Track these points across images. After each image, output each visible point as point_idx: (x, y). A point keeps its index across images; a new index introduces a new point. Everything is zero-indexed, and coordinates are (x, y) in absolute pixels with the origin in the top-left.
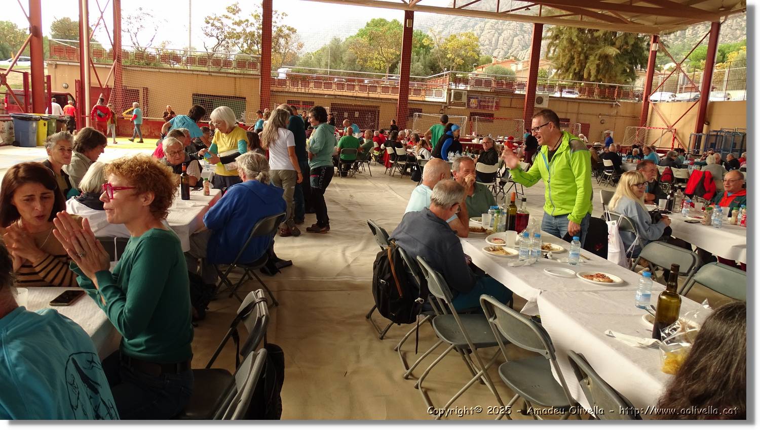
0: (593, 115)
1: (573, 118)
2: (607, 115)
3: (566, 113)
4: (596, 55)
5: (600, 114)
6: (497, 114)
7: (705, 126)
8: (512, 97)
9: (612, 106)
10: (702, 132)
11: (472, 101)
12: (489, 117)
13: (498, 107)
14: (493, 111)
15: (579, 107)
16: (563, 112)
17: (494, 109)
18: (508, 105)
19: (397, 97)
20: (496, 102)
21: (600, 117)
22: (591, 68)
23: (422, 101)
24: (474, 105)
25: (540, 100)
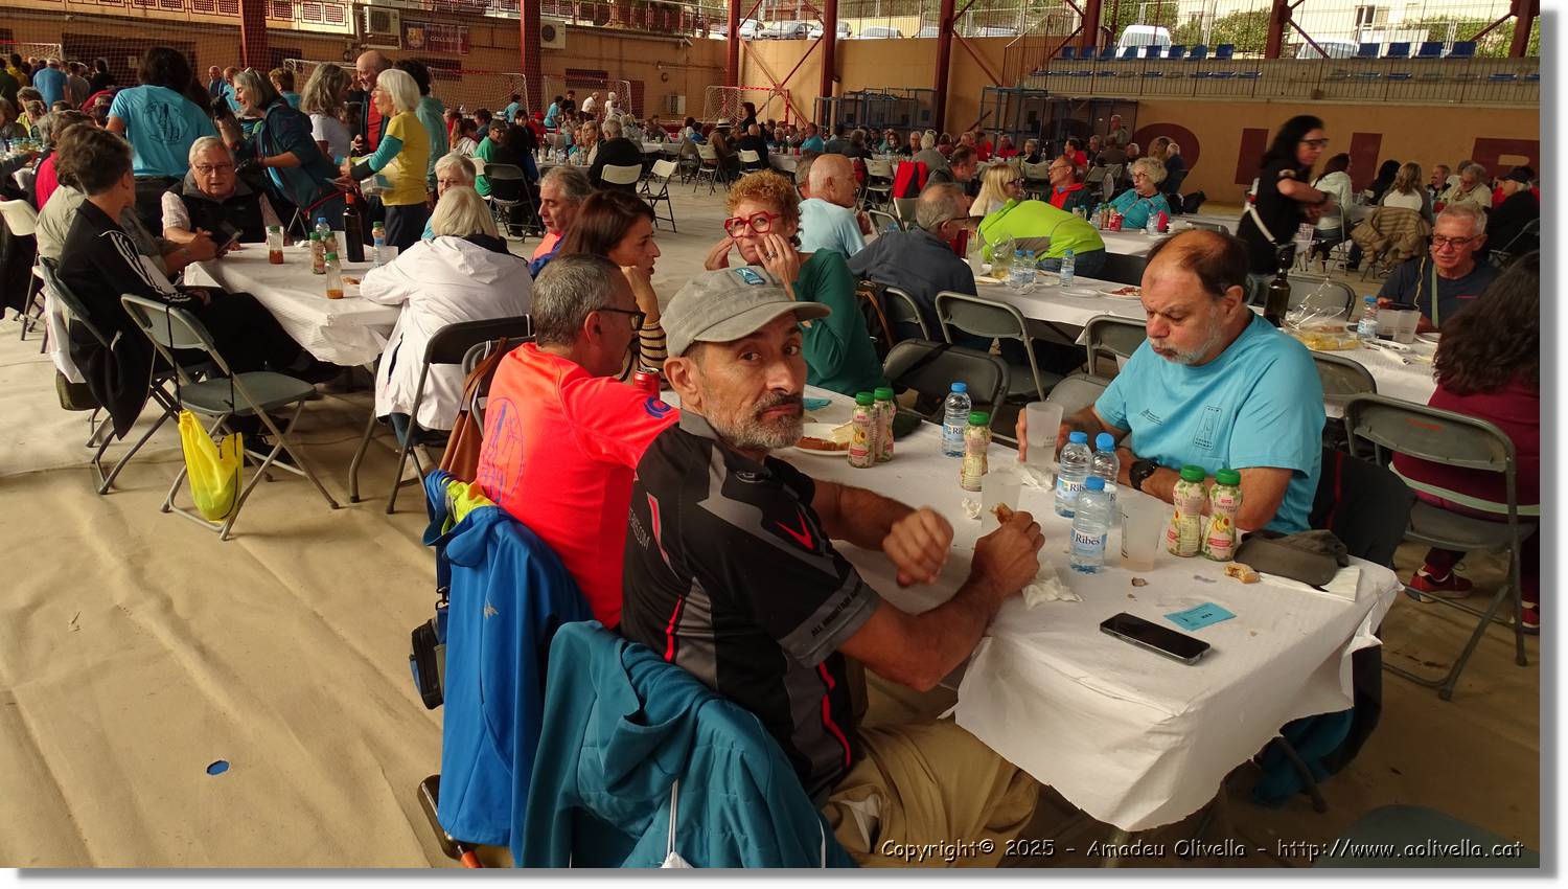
0: (647, 63)
1: (612, 68)
2: (671, 64)
3: (600, 60)
5: (659, 62)
6: (467, 61)
7: (834, 84)
8: (484, 25)
9: (677, 45)
10: (830, 94)
11: (412, 31)
12: (452, 69)
13: (463, 45)
14: (458, 54)
15: (621, 48)
16: (594, 59)
17: (459, 51)
18: (484, 41)
19: (238, 19)
20: (463, 36)
21: (660, 67)
23: (297, 31)
24: (418, 42)
25: (550, 33)
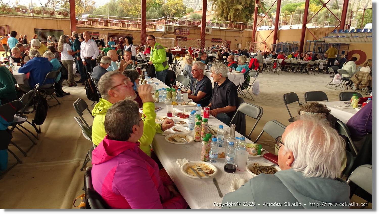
0: (232, 37)
1: (223, 38)
2: (238, 37)
3: (220, 36)
4: (233, 9)
5: (235, 36)
6: (189, 37)
7: (277, 41)
8: (195, 29)
9: (240, 32)
11: (177, 31)
12: (185, 39)
13: (189, 34)
14: (186, 35)
15: (225, 33)
16: (218, 36)
17: (187, 35)
18: (193, 32)
19: (141, 29)
20: (188, 32)
21: (235, 37)
22: (231, 15)
23: (153, 31)
24: (178, 33)
25: (208, 30)
